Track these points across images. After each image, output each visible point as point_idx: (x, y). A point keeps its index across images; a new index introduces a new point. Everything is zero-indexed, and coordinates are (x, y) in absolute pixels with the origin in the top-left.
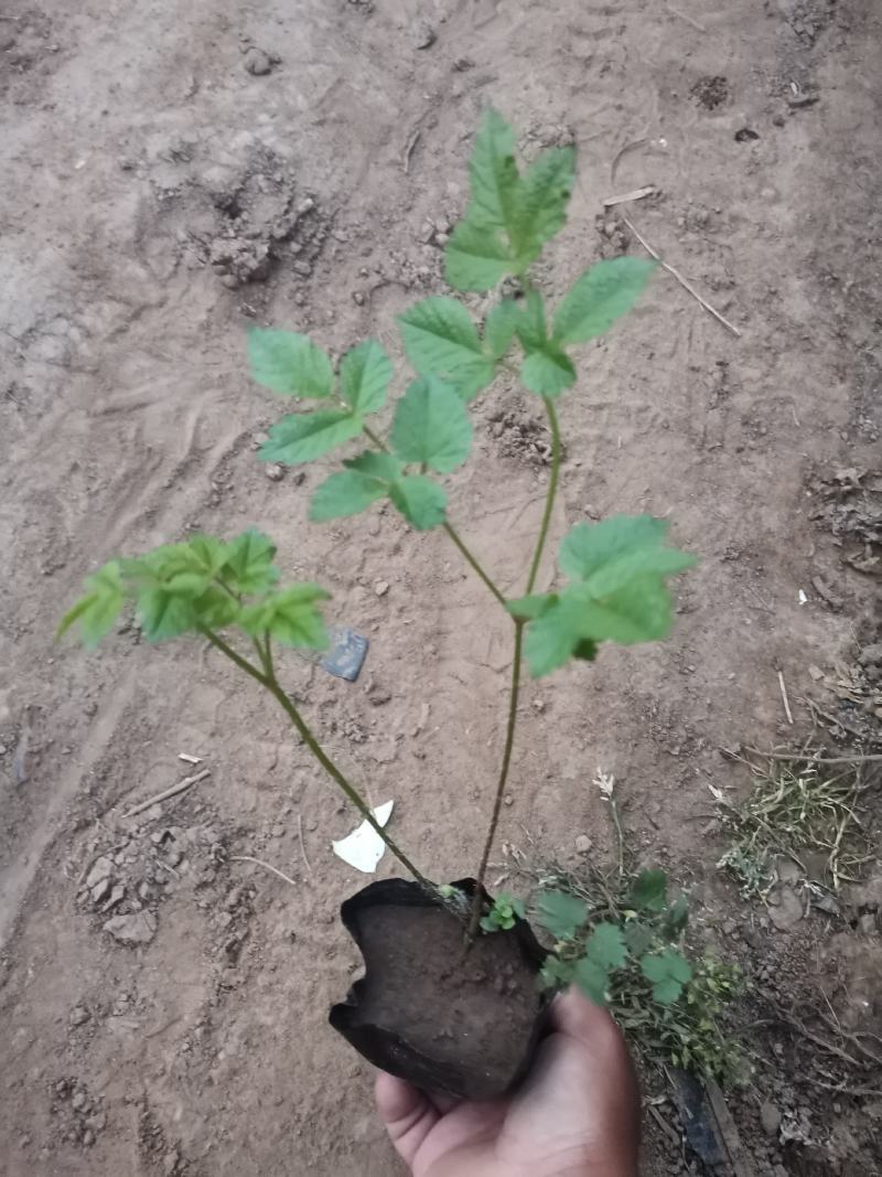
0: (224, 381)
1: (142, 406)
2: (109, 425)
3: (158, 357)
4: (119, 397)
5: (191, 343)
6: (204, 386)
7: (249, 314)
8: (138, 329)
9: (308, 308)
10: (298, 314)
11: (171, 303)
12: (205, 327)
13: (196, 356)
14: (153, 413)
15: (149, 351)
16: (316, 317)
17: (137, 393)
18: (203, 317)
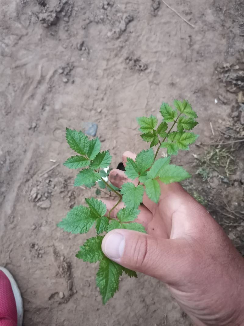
0: (47, 55)
1: (25, 65)
2: (17, 71)
3: (28, 50)
4: (18, 63)
5: (37, 45)
6: (42, 57)
7: (52, 35)
8: (21, 42)
9: (69, 32)
10: (67, 34)
11: (29, 34)
12: (40, 40)
13: (38, 49)
14: (29, 66)
15: (25, 49)
16: (72, 34)
17: (23, 61)
18: (39, 37)
